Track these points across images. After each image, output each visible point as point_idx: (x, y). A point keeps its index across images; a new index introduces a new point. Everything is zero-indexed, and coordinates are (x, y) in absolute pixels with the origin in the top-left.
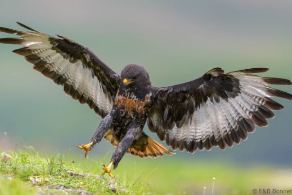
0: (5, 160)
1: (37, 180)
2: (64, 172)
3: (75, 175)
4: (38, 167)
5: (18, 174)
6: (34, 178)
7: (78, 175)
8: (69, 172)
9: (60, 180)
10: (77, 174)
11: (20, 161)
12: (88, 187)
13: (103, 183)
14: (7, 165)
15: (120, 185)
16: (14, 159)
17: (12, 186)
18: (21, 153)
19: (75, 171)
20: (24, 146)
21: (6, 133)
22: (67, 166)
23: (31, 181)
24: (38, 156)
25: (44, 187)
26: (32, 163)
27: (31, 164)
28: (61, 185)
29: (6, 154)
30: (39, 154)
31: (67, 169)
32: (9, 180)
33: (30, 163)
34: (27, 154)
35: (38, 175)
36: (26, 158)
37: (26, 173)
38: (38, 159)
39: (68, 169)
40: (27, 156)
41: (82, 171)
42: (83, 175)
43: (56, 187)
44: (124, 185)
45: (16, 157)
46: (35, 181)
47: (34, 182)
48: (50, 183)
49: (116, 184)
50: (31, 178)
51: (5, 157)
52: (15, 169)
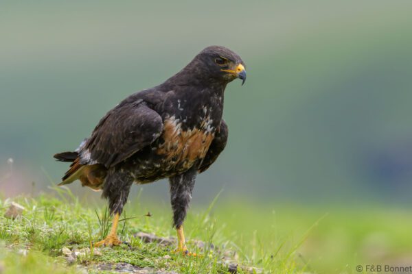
0: (12, 214)
1: (77, 253)
2: (132, 236)
3: (154, 240)
4: (78, 226)
5: (39, 242)
6: (71, 249)
7: (160, 240)
8: (141, 234)
9: (123, 251)
10: (158, 238)
11: (42, 216)
12: (181, 265)
13: (211, 256)
14: (16, 224)
15: (245, 258)
16: (31, 212)
17: (28, 265)
18: (44, 200)
19: (154, 234)
20: (49, 187)
21: (11, 160)
22: (136, 223)
23: (66, 256)
24: (77, 205)
25: (91, 266)
26: (66, 219)
27: (64, 221)
28: (126, 263)
29: (14, 203)
30: (80, 201)
31: (136, 230)
32: (21, 255)
33: (61, 219)
34: (55, 201)
35: (78, 244)
36: (53, 210)
37: (54, 239)
38: (78, 212)
39: (140, 231)
40: (57, 205)
41: (168, 232)
42: (171, 241)
43: (115, 266)
44: (253, 257)
45: (34, 208)
46: (73, 254)
47: (71, 258)
48: (105, 258)
49: (237, 257)
50: (66, 250)
51: (12, 207)
52: (32, 232)
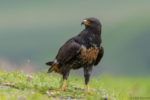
0: (29, 79)
1: (51, 93)
2: (71, 87)
3: (78, 89)
4: (52, 84)
5: (39, 89)
6: (49, 92)
7: (80, 89)
8: (74, 87)
9: (67, 93)
10: (80, 88)
11: (39, 80)
12: (88, 97)
13: (98, 94)
14: (30, 83)
15: (110, 95)
16: (35, 79)
17: (34, 97)
18: (40, 75)
19: (78, 86)
20: (42, 70)
21: (29, 61)
22: (72, 83)
23: (48, 94)
24: (52, 76)
25: (56, 98)
26: (48, 81)
27: (47, 82)
28: (69, 97)
29: (29, 76)
30: (53, 75)
31: (72, 85)
32: (32, 94)
33: (46, 81)
34: (44, 75)
35: (52, 90)
36: (43, 78)
37: (44, 88)
38: (52, 79)
39: (74, 85)
40: (44, 76)
41: (83, 86)
42: (84, 89)
43: (65, 98)
44: (113, 95)
45: (37, 77)
46: (50, 94)
47: (49, 95)
48: (61, 95)
49: (107, 95)
50: (48, 92)
51: (29, 77)
52: (36, 86)
